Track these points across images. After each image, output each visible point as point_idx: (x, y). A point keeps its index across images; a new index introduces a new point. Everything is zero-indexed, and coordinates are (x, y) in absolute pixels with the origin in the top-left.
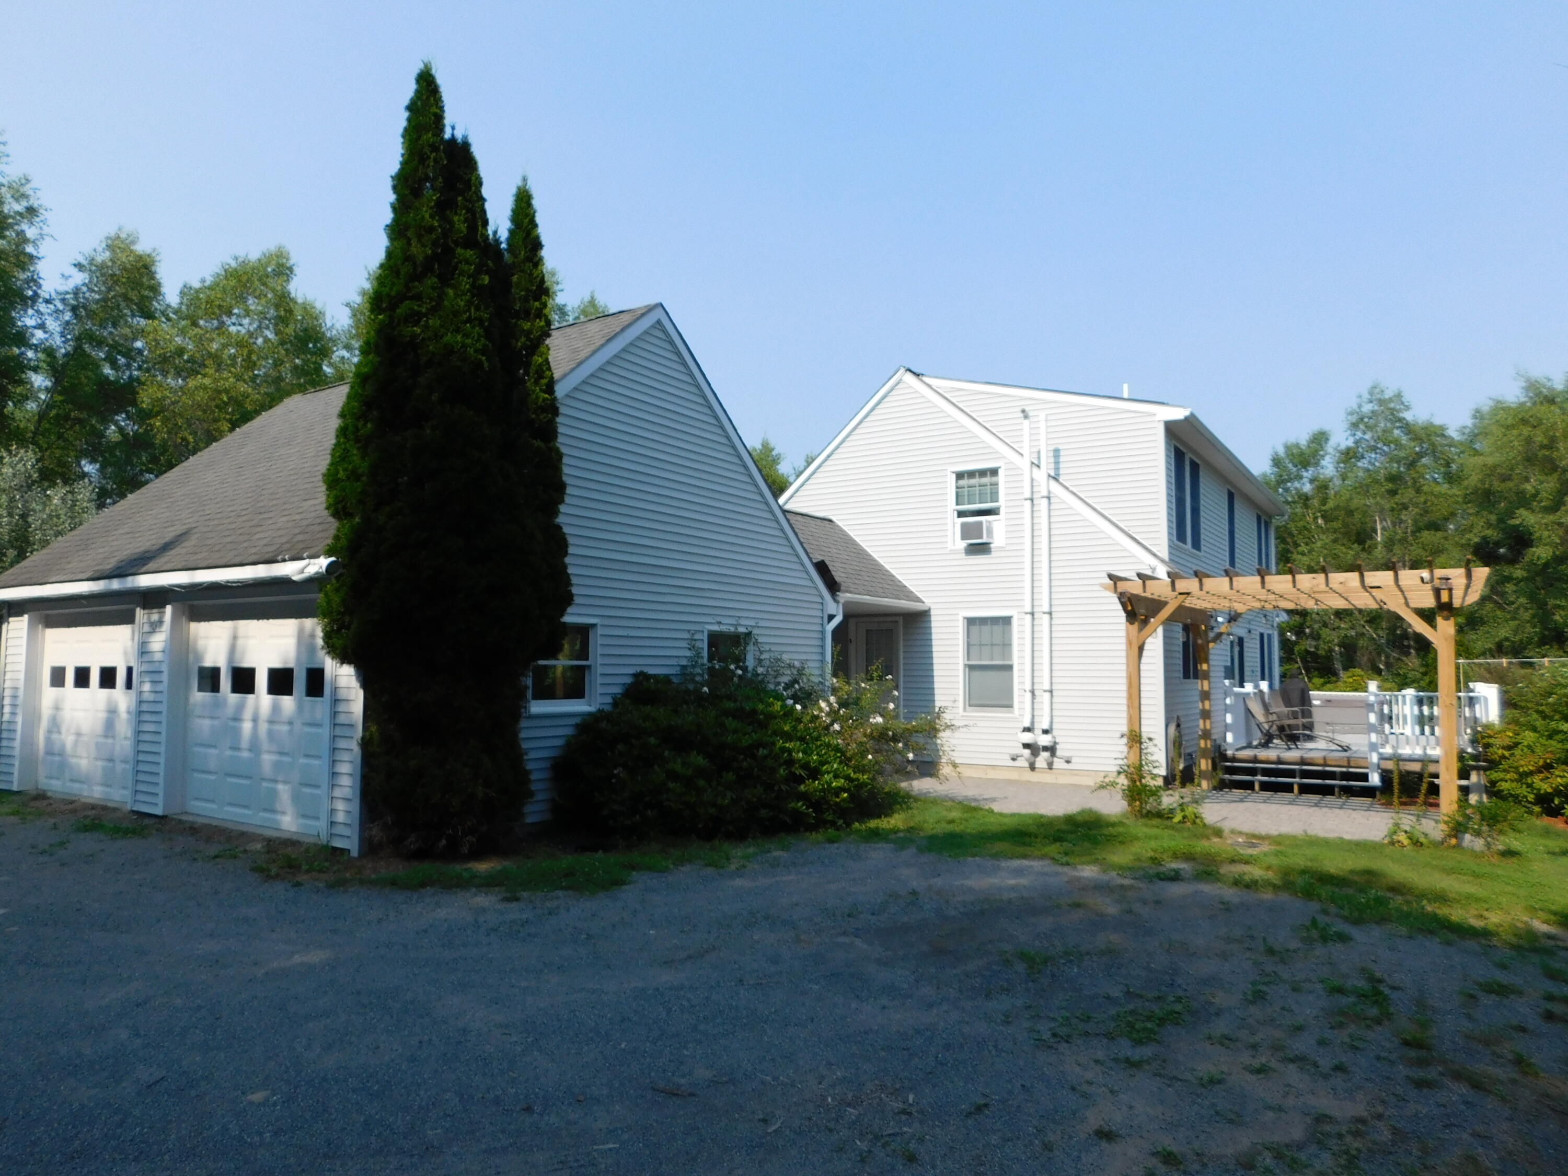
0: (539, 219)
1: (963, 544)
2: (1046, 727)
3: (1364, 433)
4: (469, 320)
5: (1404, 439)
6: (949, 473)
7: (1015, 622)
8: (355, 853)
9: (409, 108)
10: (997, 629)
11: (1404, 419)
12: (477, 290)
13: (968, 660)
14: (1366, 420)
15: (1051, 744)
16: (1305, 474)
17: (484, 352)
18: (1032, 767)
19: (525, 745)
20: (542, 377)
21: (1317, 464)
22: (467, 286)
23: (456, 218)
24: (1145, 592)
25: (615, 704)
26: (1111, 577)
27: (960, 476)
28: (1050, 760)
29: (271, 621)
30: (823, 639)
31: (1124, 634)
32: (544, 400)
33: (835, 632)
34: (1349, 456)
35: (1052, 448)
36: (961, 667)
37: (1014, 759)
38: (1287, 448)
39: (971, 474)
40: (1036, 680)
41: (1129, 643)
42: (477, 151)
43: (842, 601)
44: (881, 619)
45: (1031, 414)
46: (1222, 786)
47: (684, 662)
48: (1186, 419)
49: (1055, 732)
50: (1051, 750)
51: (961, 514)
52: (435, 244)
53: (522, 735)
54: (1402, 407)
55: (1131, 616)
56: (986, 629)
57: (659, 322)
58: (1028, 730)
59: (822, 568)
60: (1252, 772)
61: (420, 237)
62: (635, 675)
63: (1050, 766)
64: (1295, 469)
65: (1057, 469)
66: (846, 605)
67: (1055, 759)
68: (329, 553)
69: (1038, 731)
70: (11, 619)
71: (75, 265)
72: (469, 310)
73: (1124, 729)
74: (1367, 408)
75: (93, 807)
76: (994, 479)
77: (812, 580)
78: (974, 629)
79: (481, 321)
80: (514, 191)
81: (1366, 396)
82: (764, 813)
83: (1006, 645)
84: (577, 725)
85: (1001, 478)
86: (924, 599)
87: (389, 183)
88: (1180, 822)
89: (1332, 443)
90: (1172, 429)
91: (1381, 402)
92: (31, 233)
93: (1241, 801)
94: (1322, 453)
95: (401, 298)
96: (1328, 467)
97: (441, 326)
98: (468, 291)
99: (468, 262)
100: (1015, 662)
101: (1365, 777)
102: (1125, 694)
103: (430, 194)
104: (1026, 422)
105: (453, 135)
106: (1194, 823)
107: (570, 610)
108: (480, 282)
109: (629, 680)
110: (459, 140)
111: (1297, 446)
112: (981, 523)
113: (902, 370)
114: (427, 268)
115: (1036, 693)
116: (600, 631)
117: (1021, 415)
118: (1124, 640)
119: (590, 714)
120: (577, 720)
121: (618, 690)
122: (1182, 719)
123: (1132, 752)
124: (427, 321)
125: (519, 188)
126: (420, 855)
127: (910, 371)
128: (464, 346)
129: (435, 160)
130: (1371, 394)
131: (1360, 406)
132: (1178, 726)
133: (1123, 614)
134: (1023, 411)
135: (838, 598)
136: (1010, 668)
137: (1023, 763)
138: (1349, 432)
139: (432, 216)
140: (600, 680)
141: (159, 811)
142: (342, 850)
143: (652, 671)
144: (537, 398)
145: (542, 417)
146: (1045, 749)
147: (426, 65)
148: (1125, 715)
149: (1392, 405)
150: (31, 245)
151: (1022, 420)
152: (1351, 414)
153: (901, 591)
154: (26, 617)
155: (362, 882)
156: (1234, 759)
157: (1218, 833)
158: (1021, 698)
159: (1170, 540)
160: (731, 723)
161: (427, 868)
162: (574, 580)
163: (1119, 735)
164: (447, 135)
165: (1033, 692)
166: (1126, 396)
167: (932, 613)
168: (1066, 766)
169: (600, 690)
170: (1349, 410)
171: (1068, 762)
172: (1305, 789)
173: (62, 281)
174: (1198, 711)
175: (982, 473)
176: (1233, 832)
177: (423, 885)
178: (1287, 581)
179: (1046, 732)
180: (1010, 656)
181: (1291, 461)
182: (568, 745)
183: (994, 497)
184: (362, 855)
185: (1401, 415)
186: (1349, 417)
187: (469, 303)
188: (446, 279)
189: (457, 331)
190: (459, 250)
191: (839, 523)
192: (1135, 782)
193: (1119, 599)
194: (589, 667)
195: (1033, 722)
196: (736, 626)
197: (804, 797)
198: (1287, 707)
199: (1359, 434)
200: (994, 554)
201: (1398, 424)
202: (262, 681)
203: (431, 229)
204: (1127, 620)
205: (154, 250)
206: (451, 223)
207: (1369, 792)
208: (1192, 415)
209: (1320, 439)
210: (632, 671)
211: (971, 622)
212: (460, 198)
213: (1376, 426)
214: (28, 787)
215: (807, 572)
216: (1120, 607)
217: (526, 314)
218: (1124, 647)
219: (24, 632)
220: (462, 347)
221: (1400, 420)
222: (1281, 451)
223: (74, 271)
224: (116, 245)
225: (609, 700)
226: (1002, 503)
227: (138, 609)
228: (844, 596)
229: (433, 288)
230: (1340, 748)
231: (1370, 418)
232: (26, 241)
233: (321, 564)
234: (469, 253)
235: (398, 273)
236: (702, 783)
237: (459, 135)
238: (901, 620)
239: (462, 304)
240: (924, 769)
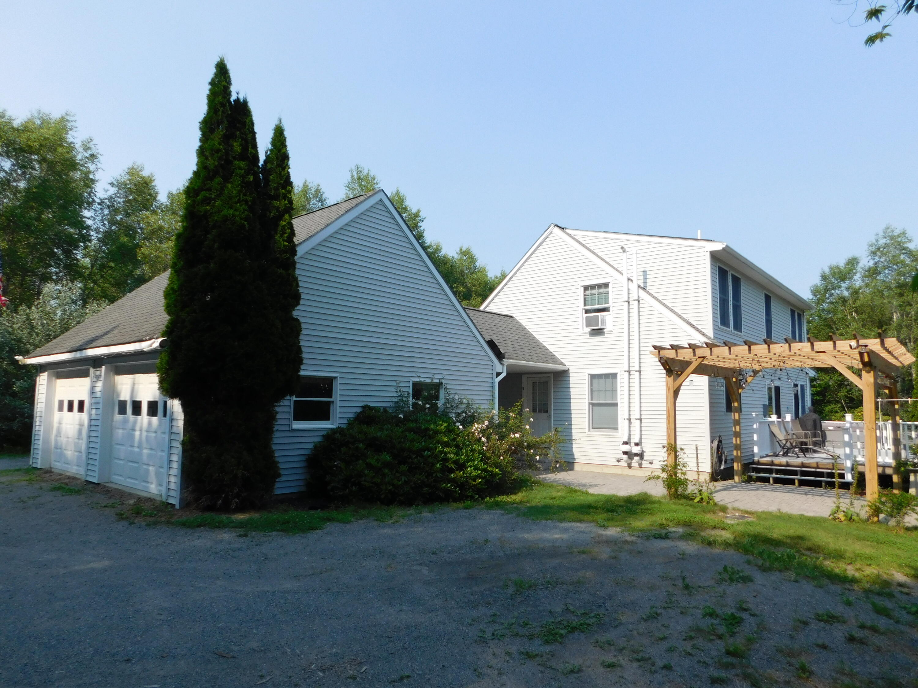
0: (288, 143)
1: (588, 329)
2: (637, 441)
3: (880, 257)
4: (239, 201)
5: (908, 261)
6: (579, 286)
7: (619, 377)
8: (177, 507)
9: (210, 83)
10: (609, 381)
11: (908, 248)
12: (246, 185)
13: (592, 400)
14: (881, 249)
15: (641, 452)
16: (843, 285)
17: (246, 219)
18: (630, 466)
19: (274, 447)
20: (285, 233)
21: (851, 278)
22: (239, 182)
23: (235, 144)
24: (677, 357)
25: (349, 424)
26: (655, 347)
27: (586, 288)
28: (640, 462)
29: (150, 374)
30: (493, 387)
31: (665, 384)
32: (284, 246)
33: (500, 383)
34: (873, 272)
35: (642, 270)
36: (587, 404)
37: (618, 461)
38: (831, 268)
39: (593, 287)
40: (631, 412)
41: (668, 389)
42: (252, 106)
43: (506, 364)
44: (540, 375)
45: (627, 250)
46: (750, 480)
47: (395, 400)
48: (723, 249)
49: (643, 445)
50: (641, 455)
51: (587, 311)
52: (220, 159)
53: (276, 441)
54: (906, 240)
55: (669, 372)
56: (602, 381)
57: (381, 200)
58: (626, 443)
59: (492, 344)
60: (770, 471)
61: (212, 155)
62: (362, 407)
63: (640, 466)
64: (836, 282)
65: (645, 283)
66: (508, 367)
67: (643, 462)
69: (633, 444)
70: (41, 374)
71: (110, 184)
72: (239, 196)
73: (665, 442)
74: (882, 242)
75: (69, 478)
76: (607, 290)
77: (485, 351)
78: (595, 381)
79: (246, 202)
80: (274, 127)
81: (881, 234)
82: (425, 489)
83: (614, 391)
84: (323, 436)
85: (610, 289)
86: (566, 363)
87: (198, 125)
88: (698, 502)
89: (861, 265)
90: (715, 256)
91: (892, 238)
92: (92, 167)
93: (757, 489)
94: (854, 271)
95: (201, 189)
96: (858, 281)
97: (222, 205)
98: (240, 184)
99: (240, 168)
100: (619, 401)
101: (842, 476)
102: (665, 421)
103: (221, 130)
104: (625, 254)
105: (238, 97)
106: (708, 503)
107: (302, 367)
108: (247, 179)
109: (359, 410)
110: (242, 101)
111: (838, 267)
112: (598, 316)
113: (553, 226)
114: (215, 173)
115: (632, 420)
116: (339, 381)
117: (621, 251)
118: (665, 388)
119: (332, 430)
120: (324, 433)
121: (351, 416)
122: (723, 438)
123: (670, 457)
124: (214, 203)
125: (276, 126)
126: (210, 508)
127: (558, 226)
128: (234, 216)
129: (223, 112)
130: (885, 232)
131: (877, 241)
132: (720, 441)
133: (665, 372)
134: (622, 248)
135: (503, 362)
136: (616, 405)
137: (623, 463)
138: (870, 257)
139: (219, 144)
140: (339, 410)
141: (95, 480)
142: (173, 505)
143: (372, 405)
144: (281, 245)
145: (283, 256)
146: (636, 455)
147: (221, 59)
148: (665, 433)
149: (899, 239)
150: (92, 174)
151: (622, 254)
152: (871, 245)
153: (551, 358)
154: (47, 373)
155: (168, 523)
156: (758, 463)
157: (724, 509)
158: (623, 424)
159: (714, 325)
160: (411, 436)
161: (208, 515)
162: (303, 349)
164: (233, 98)
165: (629, 420)
166: (699, 238)
167: (570, 371)
168: (650, 466)
169: (339, 415)
170: (870, 243)
171: (651, 463)
172: (802, 483)
173: (104, 193)
174: (732, 433)
175: (600, 286)
176: (734, 509)
177: (199, 526)
178: (765, 349)
179: (637, 444)
180: (616, 399)
181: (833, 277)
182: (315, 447)
183: (607, 301)
184: (181, 508)
185: (906, 245)
186: (870, 248)
187: (240, 192)
188: (227, 179)
189: (231, 207)
190: (237, 162)
191: (517, 318)
192: (671, 476)
193: (660, 361)
194: (333, 402)
195: (629, 438)
196: (432, 379)
197: (453, 481)
199: (877, 259)
200: (606, 335)
201: (904, 251)
202: (144, 408)
203: (218, 151)
204: (667, 375)
205: (151, 174)
206: (232, 146)
207: (846, 486)
208: (727, 246)
209: (853, 262)
210: (362, 404)
211: (593, 377)
212: (238, 133)
213: (888, 252)
214: (46, 466)
215: (482, 347)
216: (662, 368)
217: (276, 197)
218: (665, 392)
219: (45, 382)
220: (232, 217)
221: (904, 249)
222: (827, 271)
223: (109, 187)
224: (132, 172)
225: (345, 421)
226: (611, 304)
227: (91, 368)
228: (506, 361)
229: (218, 184)
230: (831, 457)
231: (884, 248)
232: (90, 172)
233: (159, 341)
234: (242, 164)
235: (200, 176)
236: (386, 471)
237: (241, 98)
238: (552, 376)
239: (235, 192)
240: (569, 465)
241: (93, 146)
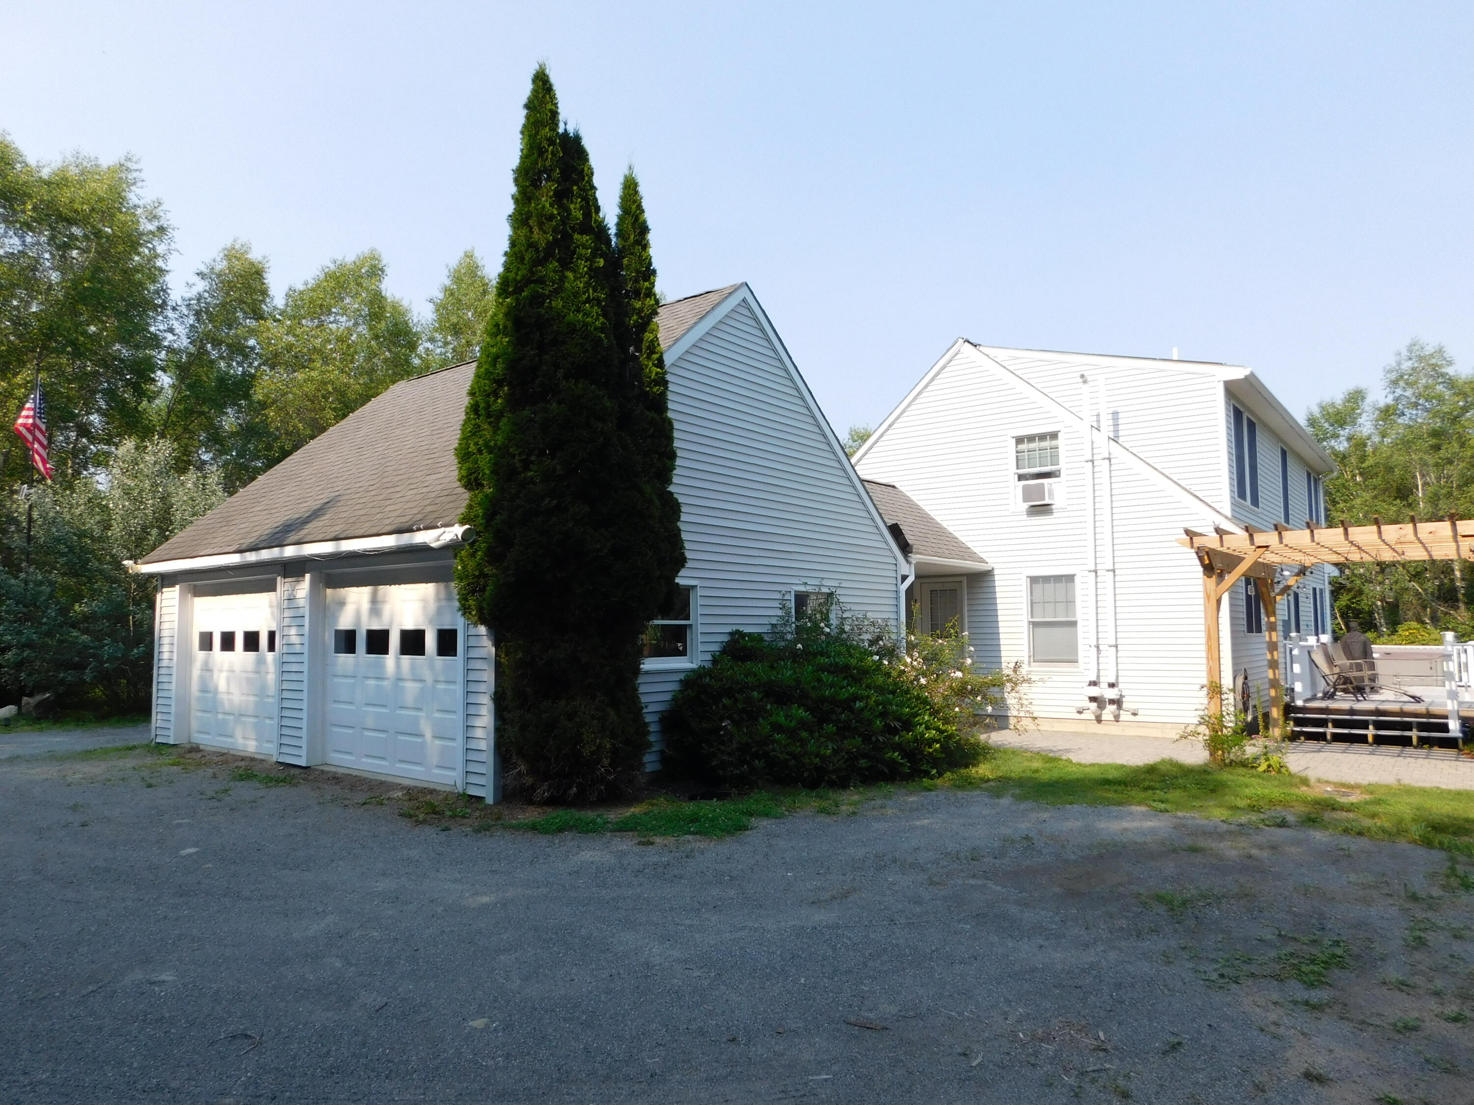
0: (645, 204)
1: (1026, 505)
2: (1112, 680)
3: (1404, 390)
4: (588, 300)
5: (1447, 394)
6: (1008, 438)
7: (1077, 580)
8: (490, 800)
9: (527, 106)
10: (1061, 586)
11: (1447, 374)
12: (594, 272)
13: (1032, 617)
14: (1406, 377)
15: (1118, 697)
16: (1342, 433)
17: (602, 329)
18: (1099, 720)
20: (654, 353)
21: (1354, 423)
22: (586, 269)
23: (572, 206)
24: (1222, 546)
25: (715, 661)
26: (1187, 532)
27: (1019, 440)
28: (1117, 713)
29: (403, 586)
30: (897, 598)
31: (1201, 588)
32: (657, 373)
33: (909, 591)
34: (1387, 413)
35: (1111, 411)
36: (1025, 624)
37: (1080, 712)
38: (1323, 408)
39: (1031, 438)
40: (1100, 635)
41: (1208, 597)
42: (586, 143)
43: (914, 562)
44: (943, 580)
45: (1089, 379)
47: (774, 621)
48: (1246, 378)
49: (1121, 686)
50: (1117, 702)
51: (1021, 477)
52: (555, 230)
54: (1444, 362)
55: (1209, 569)
56: (1049, 587)
57: (744, 300)
58: (1094, 684)
59: (896, 531)
60: (1323, 723)
61: (541, 225)
62: (731, 634)
63: (1117, 718)
64: (1331, 428)
65: (1116, 431)
66: (918, 565)
67: (1122, 712)
68: (462, 523)
69: (1104, 685)
70: (164, 590)
71: (198, 274)
72: (588, 291)
73: (1205, 681)
74: (1407, 365)
75: (243, 759)
76: (1054, 443)
77: (886, 543)
78: (1038, 587)
79: (599, 301)
80: (621, 179)
81: (1405, 353)
82: (863, 763)
83: (1070, 602)
84: (681, 681)
85: (1061, 442)
86: (987, 560)
87: (510, 177)
88: (1264, 771)
89: (1369, 400)
90: (1232, 390)
91: (1420, 359)
92: (161, 249)
93: (1319, 751)
94: (1358, 411)
95: (527, 281)
96: (1366, 426)
97: (563, 307)
98: (586, 273)
99: (585, 247)
100: (1079, 617)
101: (1445, 728)
102: (1204, 648)
103: (549, 187)
104: (1086, 386)
105: (566, 130)
106: (1279, 772)
108: (596, 265)
109: (726, 638)
110: (571, 135)
111: (1333, 405)
112: (1043, 484)
113: (961, 341)
114: (549, 255)
115: (1101, 647)
116: (700, 592)
117: (1081, 380)
118: (1201, 595)
119: (693, 671)
120: (682, 676)
121: (716, 648)
122: (1249, 672)
123: (1212, 702)
124: (550, 302)
125: (626, 177)
126: (552, 802)
127: (969, 342)
128: (586, 325)
129: (553, 153)
130: (1410, 350)
131: (1399, 364)
132: (1246, 678)
133: (1201, 569)
134: (1082, 376)
135: (910, 559)
136: (1074, 624)
137: (1089, 715)
138: (1388, 390)
139: (551, 205)
140: (700, 638)
141: (302, 762)
142: (480, 799)
143: (747, 630)
144: (651, 372)
145: (655, 390)
146: (1112, 702)
147: (540, 66)
148: (1204, 668)
149: (1434, 361)
151: (1081, 385)
152: (1390, 371)
153: (966, 552)
154: (178, 587)
155: (505, 827)
156: (1303, 710)
157: (1305, 782)
158: (1085, 653)
159: (1232, 497)
160: (825, 676)
161: (560, 814)
163: (1199, 687)
164: (561, 130)
165: (1098, 647)
166: (1175, 358)
167: (996, 572)
168: (1133, 718)
169: (701, 648)
170: (1388, 368)
171: (1135, 714)
172: (1380, 741)
173: (187, 289)
174: (1266, 663)
175: (1042, 437)
176: (1319, 780)
177: (561, 830)
178: (1372, 532)
179: (1112, 685)
180: (1074, 615)
181: (1327, 420)
182: (674, 699)
183: (1055, 459)
184: (497, 803)
185: (1443, 370)
186: (1388, 375)
187: (588, 285)
188: (566, 263)
189: (578, 311)
190: (576, 236)
191: (902, 489)
192: (1217, 732)
193: (1197, 553)
194: (691, 626)
195: (1098, 676)
196: (820, 586)
197: (898, 747)
198: (1348, 659)
199: (1399, 392)
200: (1055, 515)
201: (1440, 380)
202: (394, 641)
203: (551, 217)
204: (1205, 574)
205: (264, 257)
206: (568, 210)
207: (1450, 743)
208: (1252, 374)
209: (1356, 397)
210: (728, 629)
211: (1034, 580)
212: (575, 188)
213: (1416, 382)
214: (182, 740)
215: (882, 535)
216: (1197, 562)
217: (637, 293)
218: (1202, 601)
219: (176, 602)
220: (583, 326)
221: (1443, 375)
222: (1316, 412)
223: (197, 279)
224: (231, 255)
225: (709, 657)
226: (1063, 465)
227: (279, 578)
228: (915, 558)
229: (554, 271)
230: (1412, 700)
231: (1411, 375)
232: (156, 257)
233: (458, 531)
234: (585, 238)
235: (522, 259)
236: (804, 734)
237: (571, 131)
238: (965, 580)
239: (581, 285)
240: (1001, 721)
241: (161, 214)
